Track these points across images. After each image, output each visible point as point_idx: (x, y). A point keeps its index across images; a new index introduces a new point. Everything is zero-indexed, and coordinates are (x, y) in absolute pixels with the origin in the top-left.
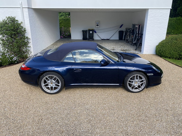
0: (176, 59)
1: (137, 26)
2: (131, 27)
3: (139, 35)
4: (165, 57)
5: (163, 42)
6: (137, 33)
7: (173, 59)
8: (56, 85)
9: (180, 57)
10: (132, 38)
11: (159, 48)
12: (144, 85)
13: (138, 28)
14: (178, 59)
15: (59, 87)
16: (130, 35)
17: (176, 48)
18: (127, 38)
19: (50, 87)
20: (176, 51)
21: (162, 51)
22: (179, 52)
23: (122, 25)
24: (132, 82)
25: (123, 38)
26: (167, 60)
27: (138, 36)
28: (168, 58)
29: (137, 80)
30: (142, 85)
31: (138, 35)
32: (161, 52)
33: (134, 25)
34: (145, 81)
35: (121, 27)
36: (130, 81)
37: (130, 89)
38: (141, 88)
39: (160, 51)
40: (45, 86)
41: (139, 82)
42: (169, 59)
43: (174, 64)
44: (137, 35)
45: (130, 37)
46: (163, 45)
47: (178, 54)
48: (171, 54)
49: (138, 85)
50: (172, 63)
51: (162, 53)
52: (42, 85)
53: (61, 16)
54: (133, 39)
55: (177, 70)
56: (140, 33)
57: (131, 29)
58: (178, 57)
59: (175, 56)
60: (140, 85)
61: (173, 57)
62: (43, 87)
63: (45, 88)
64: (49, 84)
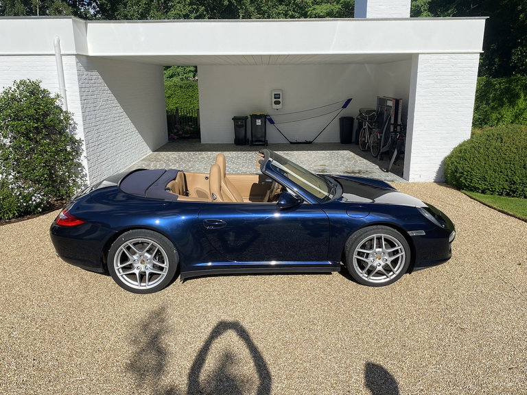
0: (501, 194)
1: (390, 103)
2: (374, 106)
3: (398, 127)
4: (471, 190)
5: (464, 147)
6: (392, 122)
7: (492, 194)
8: (154, 266)
9: (511, 187)
10: (377, 137)
11: (452, 163)
12: (401, 264)
13: (393, 108)
14: (508, 194)
15: (164, 274)
16: (372, 129)
17: (498, 164)
18: (365, 137)
19: (136, 271)
20: (501, 172)
21: (462, 173)
22: (510, 174)
23: (349, 101)
24: (368, 254)
25: (354, 139)
26: (477, 198)
27: (395, 131)
28: (480, 191)
29: (380, 250)
30: (395, 262)
31: (395, 127)
32: (458, 175)
33: (382, 101)
34: (404, 253)
35: (345, 106)
36: (359, 254)
37: (363, 275)
38: (394, 273)
39: (456, 172)
40: (123, 271)
41: (387, 254)
42: (483, 195)
43: (494, 209)
44: (392, 130)
45: (370, 134)
46: (463, 154)
47: (507, 181)
48: (485, 181)
49: (383, 264)
50: (489, 206)
51: (460, 177)
52: (116, 268)
53: (171, 77)
54: (380, 139)
55: (501, 225)
56: (399, 122)
57: (374, 111)
58: (507, 187)
59: (497, 187)
60: (389, 263)
61: (492, 188)
62: (120, 273)
63: (124, 276)
64: (136, 265)
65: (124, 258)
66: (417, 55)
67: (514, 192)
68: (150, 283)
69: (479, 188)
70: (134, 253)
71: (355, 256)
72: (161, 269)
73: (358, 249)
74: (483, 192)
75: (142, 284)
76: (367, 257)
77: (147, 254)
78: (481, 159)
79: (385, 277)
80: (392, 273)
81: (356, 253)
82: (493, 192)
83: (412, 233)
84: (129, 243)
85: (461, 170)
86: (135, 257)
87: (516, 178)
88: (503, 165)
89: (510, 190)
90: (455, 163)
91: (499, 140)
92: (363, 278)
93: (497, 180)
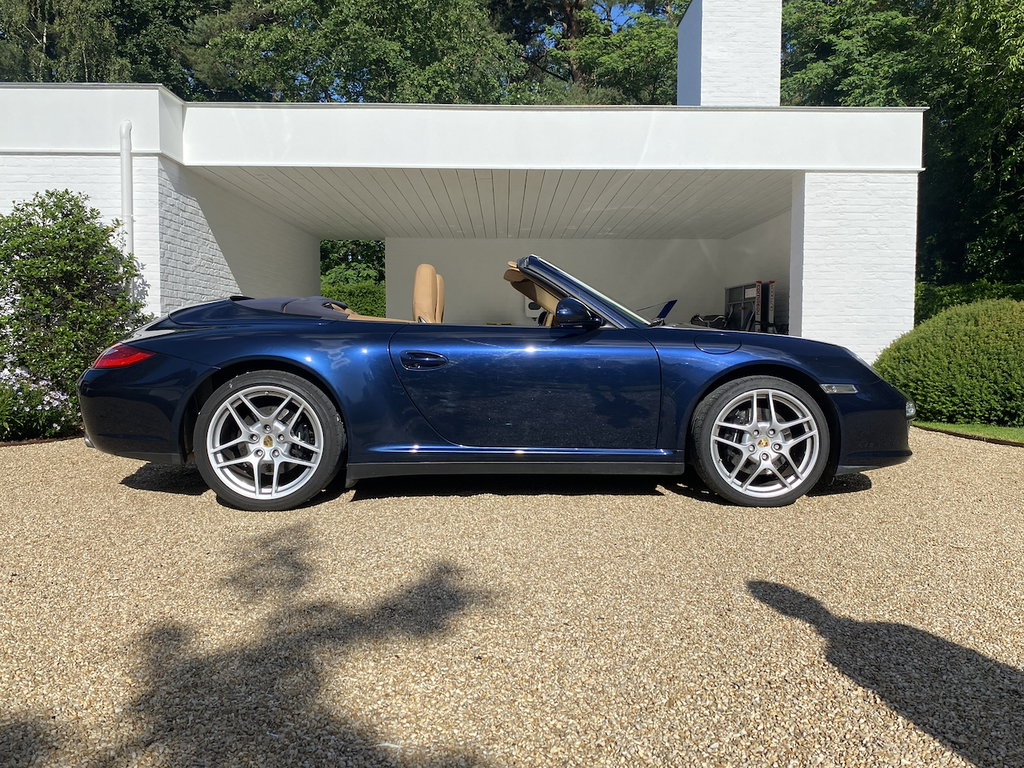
2: (720, 306)
5: (904, 343)
8: (294, 450)
9: (1005, 407)
12: (810, 457)
13: (758, 302)
14: (1001, 422)
15: (313, 466)
17: (976, 361)
19: (253, 460)
20: (983, 376)
22: (1000, 378)
23: (671, 304)
24: (741, 433)
28: (945, 418)
29: (766, 425)
30: (798, 452)
31: (764, 328)
34: (815, 432)
36: (723, 432)
37: (730, 479)
38: (797, 477)
40: (226, 458)
41: (780, 435)
46: (903, 353)
47: (996, 393)
48: (954, 395)
49: (774, 455)
52: (210, 451)
56: (771, 321)
57: (720, 315)
58: (998, 407)
59: (977, 407)
60: (785, 451)
61: (967, 410)
62: (218, 462)
63: (227, 470)
64: (252, 448)
65: (230, 431)
66: (801, 173)
67: (1013, 416)
68: (280, 488)
69: (940, 413)
70: (253, 420)
71: (714, 437)
72: (307, 455)
73: (719, 422)
74: (951, 419)
75: (264, 490)
76: (739, 441)
77: (277, 424)
78: (941, 356)
79: (779, 486)
80: (792, 478)
81: (715, 431)
82: (970, 418)
83: (830, 389)
84: (243, 396)
85: (903, 381)
86: (254, 429)
87: (1013, 386)
88: (986, 362)
89: (1005, 413)
90: (889, 370)
91: (972, 322)
92: (733, 486)
93: (976, 392)
